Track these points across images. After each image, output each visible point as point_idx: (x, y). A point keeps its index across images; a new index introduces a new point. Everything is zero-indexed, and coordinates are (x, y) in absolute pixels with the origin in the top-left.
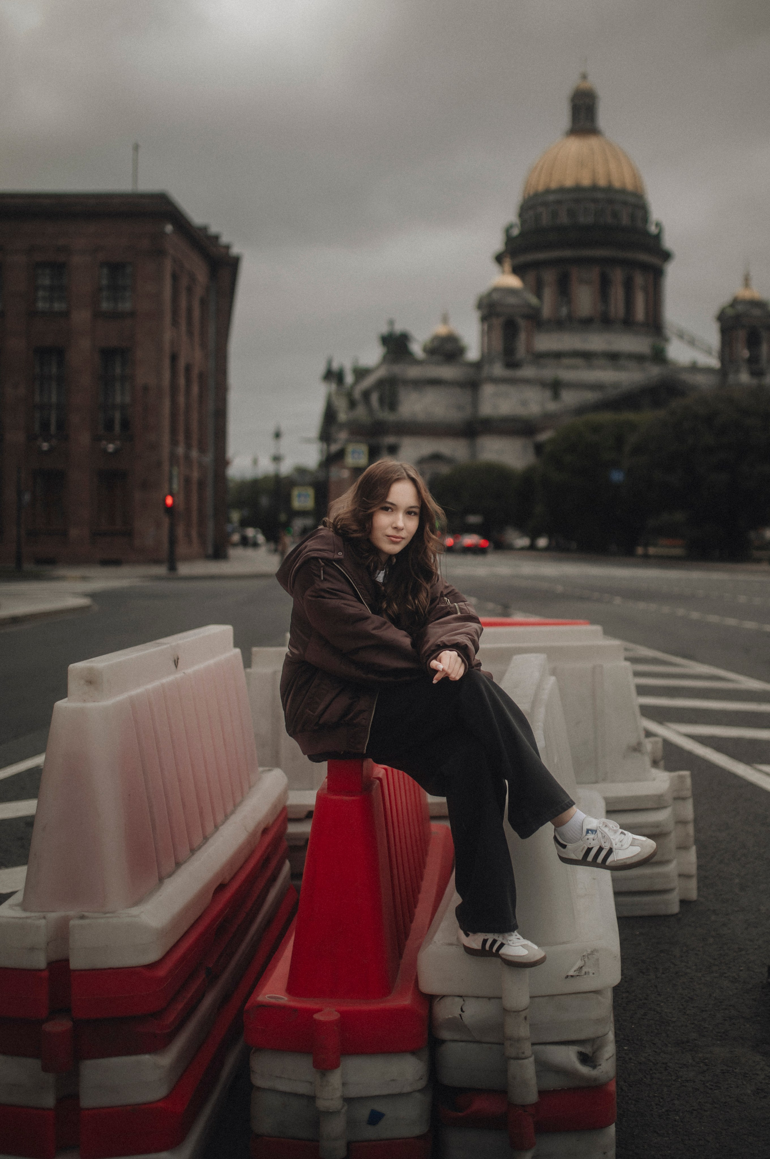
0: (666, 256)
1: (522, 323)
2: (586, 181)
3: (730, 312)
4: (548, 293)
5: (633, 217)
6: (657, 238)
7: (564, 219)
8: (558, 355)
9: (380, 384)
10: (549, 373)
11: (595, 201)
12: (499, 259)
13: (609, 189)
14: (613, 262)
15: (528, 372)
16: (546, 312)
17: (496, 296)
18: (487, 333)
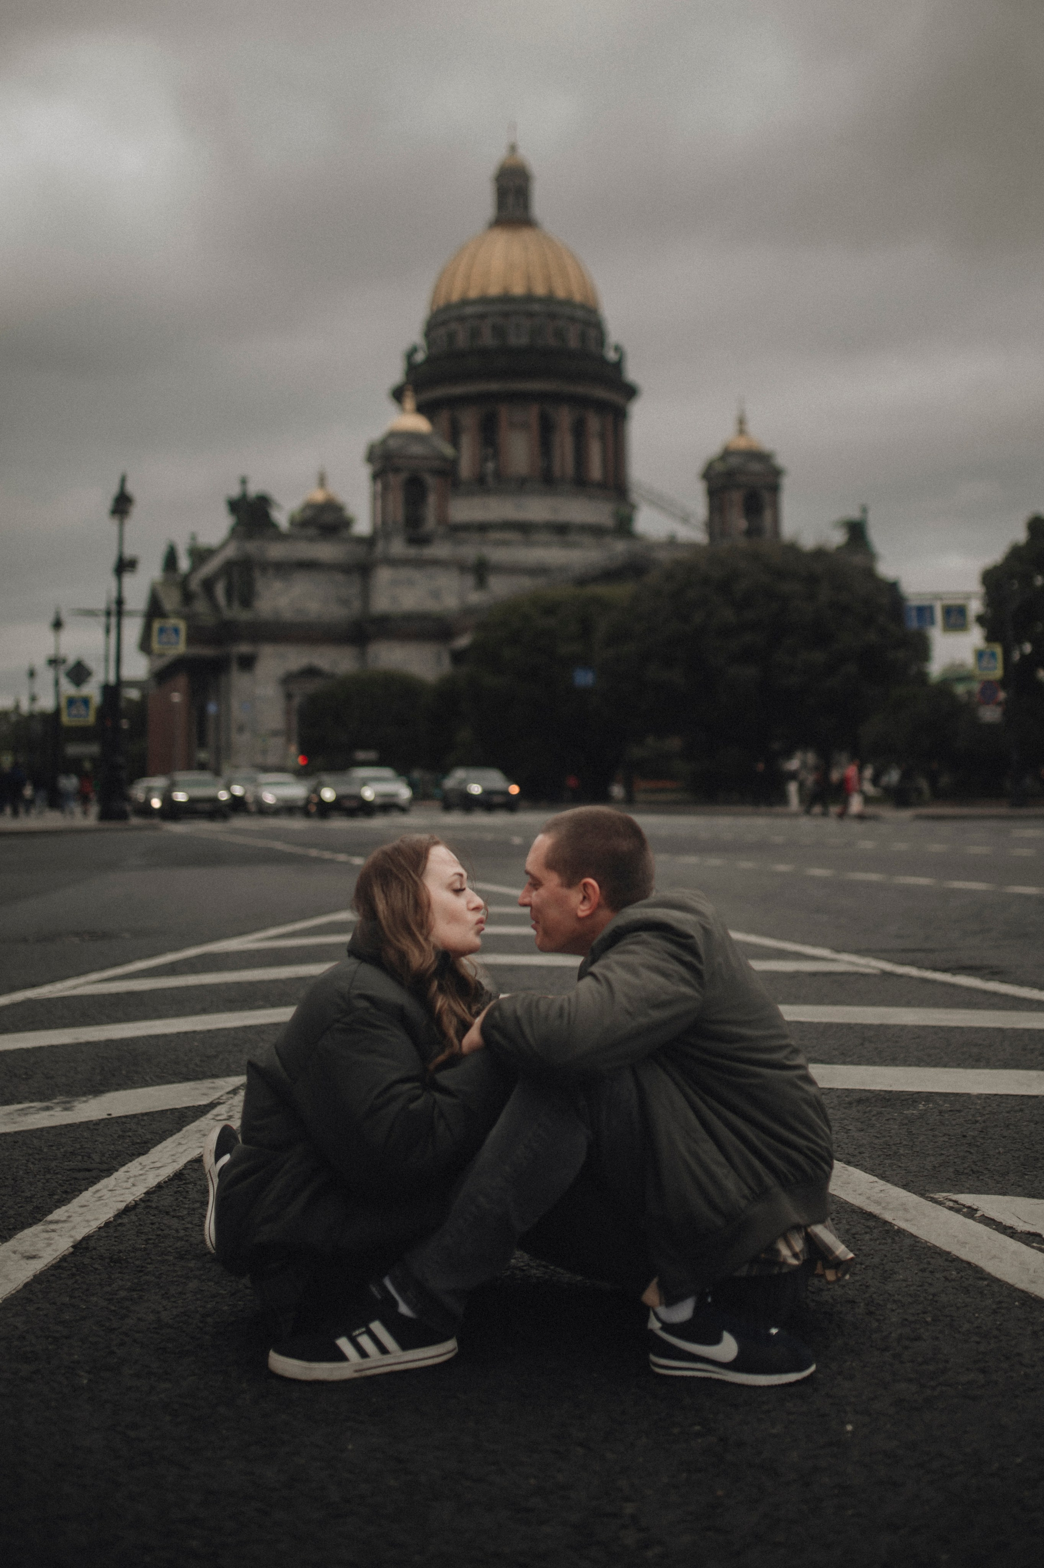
0: (631, 392)
1: (431, 481)
2: (518, 290)
3: (720, 467)
4: (467, 442)
5: (583, 337)
6: (618, 367)
7: (488, 340)
8: (483, 528)
9: (228, 567)
10: (469, 552)
11: (531, 315)
12: (398, 395)
13: (550, 299)
14: (557, 398)
15: (440, 550)
16: (466, 468)
17: (393, 443)
18: (381, 496)
